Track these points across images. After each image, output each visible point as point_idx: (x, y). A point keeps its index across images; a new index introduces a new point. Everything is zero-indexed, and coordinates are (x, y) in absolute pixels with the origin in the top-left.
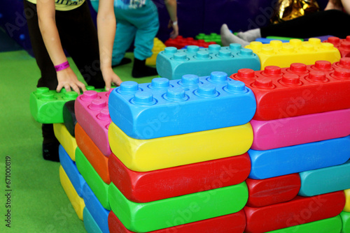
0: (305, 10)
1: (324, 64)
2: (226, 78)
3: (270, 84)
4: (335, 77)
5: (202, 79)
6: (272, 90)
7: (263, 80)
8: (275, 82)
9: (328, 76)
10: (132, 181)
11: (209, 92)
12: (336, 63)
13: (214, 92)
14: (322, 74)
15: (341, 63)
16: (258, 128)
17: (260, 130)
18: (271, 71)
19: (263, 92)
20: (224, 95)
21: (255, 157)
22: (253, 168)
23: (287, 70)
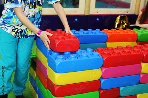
0: (125, 26)
1: (129, 47)
2: (92, 51)
3: (109, 54)
4: (133, 52)
5: (83, 51)
6: (109, 56)
7: (106, 52)
8: (111, 53)
9: (131, 52)
10: (55, 89)
11: (85, 56)
12: (134, 47)
13: (87, 56)
14: (129, 51)
15: (136, 46)
16: (104, 70)
17: (104, 71)
18: (109, 49)
19: (106, 57)
20: (91, 58)
21: (103, 81)
22: (101, 85)
23: (115, 48)
